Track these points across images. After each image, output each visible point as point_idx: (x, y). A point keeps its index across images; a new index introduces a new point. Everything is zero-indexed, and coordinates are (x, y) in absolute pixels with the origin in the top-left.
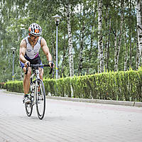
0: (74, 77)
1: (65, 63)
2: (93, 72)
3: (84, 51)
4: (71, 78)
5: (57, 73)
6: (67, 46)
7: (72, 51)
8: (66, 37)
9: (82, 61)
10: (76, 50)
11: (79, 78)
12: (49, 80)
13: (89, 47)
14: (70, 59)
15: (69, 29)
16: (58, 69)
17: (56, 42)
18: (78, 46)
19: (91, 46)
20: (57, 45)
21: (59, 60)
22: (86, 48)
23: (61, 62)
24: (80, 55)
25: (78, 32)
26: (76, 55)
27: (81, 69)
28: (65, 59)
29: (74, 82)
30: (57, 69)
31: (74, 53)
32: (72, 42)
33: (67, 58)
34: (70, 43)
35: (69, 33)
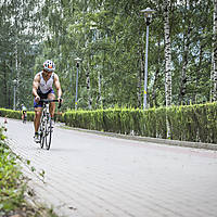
0: (172, 106)
1: (159, 84)
2: (202, 100)
3: (188, 66)
4: (167, 108)
5: (145, 100)
6: (163, 58)
7: (170, 65)
8: (162, 43)
9: (185, 81)
10: (176, 64)
11: (180, 108)
12: (133, 110)
13: (197, 61)
14: (167, 78)
15: (167, 31)
16: (148, 94)
17: (146, 51)
18: (180, 58)
19: (201, 58)
20: (146, 55)
21: (148, 80)
22: (193, 61)
23: (152, 82)
24: (182, 72)
25: (181, 36)
26: (177, 72)
27: (183, 94)
28: (159, 78)
29: (172, 114)
30: (145, 93)
31: (173, 68)
32: (170, 52)
33: (162, 77)
34: (167, 53)
35: (166, 37)
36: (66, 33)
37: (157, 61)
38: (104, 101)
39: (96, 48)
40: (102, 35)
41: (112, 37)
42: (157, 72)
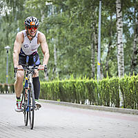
0: (125, 77)
1: (112, 56)
4: (120, 78)
5: (99, 71)
6: (115, 31)
7: (121, 38)
8: (114, 17)
9: (136, 53)
10: (128, 37)
12: (88, 81)
14: (120, 50)
15: (118, 6)
16: (101, 65)
17: (99, 25)
18: (131, 31)
20: (99, 29)
21: (101, 52)
23: (105, 54)
24: (134, 45)
25: (132, 10)
26: (128, 44)
27: (135, 65)
28: (111, 51)
29: (124, 84)
30: (99, 64)
31: (125, 41)
32: (122, 25)
33: (114, 49)
34: (119, 26)
35: (118, 11)
36: (22, 8)
37: (109, 34)
38: (60, 72)
39: (51, 23)
40: (57, 10)
41: (67, 12)
42: (110, 45)
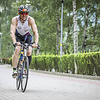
0: (79, 54)
1: (70, 40)
2: (97, 49)
3: (88, 28)
4: (75, 55)
5: (61, 50)
6: (72, 23)
7: (76, 28)
8: (71, 14)
9: (86, 38)
10: (80, 27)
11: (83, 55)
12: (54, 56)
13: (94, 25)
14: (75, 36)
15: (74, 7)
16: (63, 46)
17: (61, 19)
18: (83, 23)
19: (96, 23)
20: (62, 22)
21: (63, 37)
22: (91, 25)
23: (65, 38)
24: (84, 32)
25: (83, 9)
26: (81, 32)
27: (85, 46)
28: (69, 36)
29: (78, 58)
30: (61, 45)
31: (79, 30)
32: (77, 19)
33: (71, 35)
34: (75, 20)
35: (74, 10)
37: (68, 25)
41: (40, 10)
42: (69, 32)
